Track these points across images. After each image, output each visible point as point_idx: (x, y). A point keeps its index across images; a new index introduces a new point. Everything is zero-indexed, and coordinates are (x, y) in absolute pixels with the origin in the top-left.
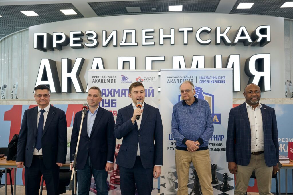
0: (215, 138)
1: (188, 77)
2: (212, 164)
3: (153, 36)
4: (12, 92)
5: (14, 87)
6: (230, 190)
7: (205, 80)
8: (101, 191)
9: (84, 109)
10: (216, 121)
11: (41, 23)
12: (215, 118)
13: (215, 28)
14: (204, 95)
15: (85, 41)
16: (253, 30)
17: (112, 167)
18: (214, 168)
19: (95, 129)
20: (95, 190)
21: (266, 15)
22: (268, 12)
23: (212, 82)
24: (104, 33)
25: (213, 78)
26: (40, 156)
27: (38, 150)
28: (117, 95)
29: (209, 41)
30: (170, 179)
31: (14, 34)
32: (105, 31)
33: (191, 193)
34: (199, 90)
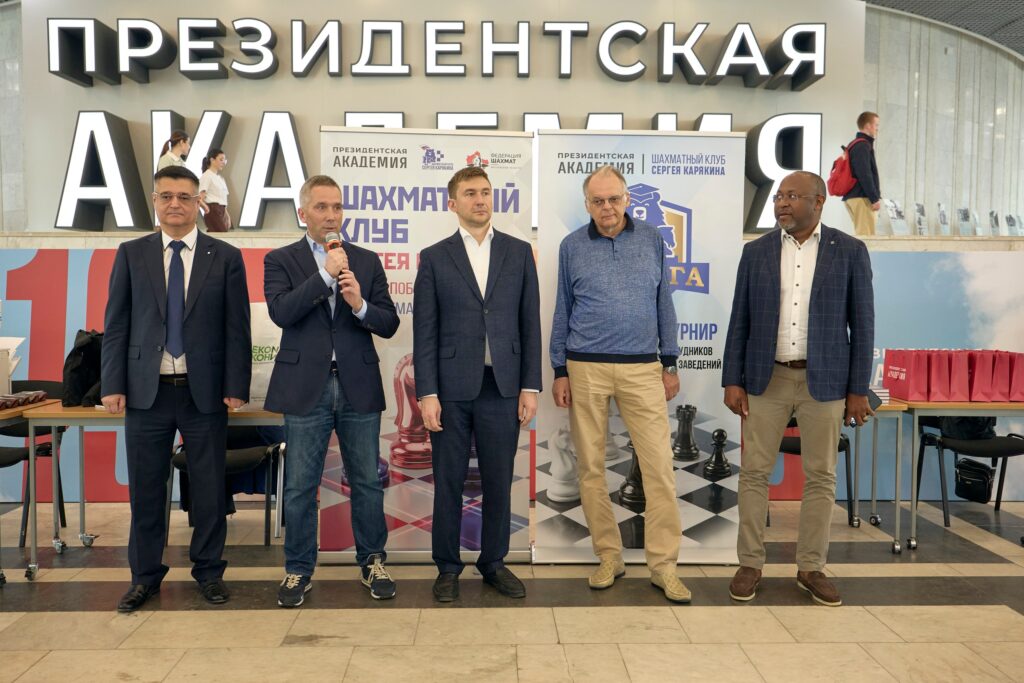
0: (691, 332)
1: (619, 156)
2: (684, 406)
3: (461, 44)
6: (729, 476)
7: (666, 165)
10: (697, 285)
12: (694, 276)
13: (657, 27)
14: (663, 208)
15: (230, 53)
18: (687, 417)
23: (688, 170)
24: (297, 27)
25: (690, 159)
26: (175, 375)
27: (172, 359)
28: (408, 205)
29: (639, 67)
30: (565, 450)
32: (300, 23)
33: (623, 487)
34: (650, 196)
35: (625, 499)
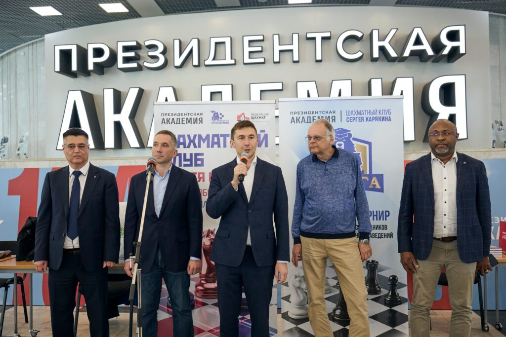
0: (374, 216)
1: (327, 112)
2: (370, 261)
3: (262, 47)
4: (19, 150)
5: (21, 142)
6: (400, 304)
7: (355, 116)
8: (180, 310)
9: (151, 167)
10: (376, 187)
11: (66, 28)
12: (374, 182)
13: (369, 32)
14: (354, 142)
15: (144, 58)
16: (435, 34)
17: (198, 266)
18: (373, 268)
19: (167, 203)
20: (169, 309)
21: (458, 8)
22: (461, 2)
23: (369, 119)
24: (177, 43)
25: (370, 112)
26: (74, 249)
27: (71, 240)
28: (204, 145)
29: (359, 54)
30: (299, 288)
31: (18, 49)
32: (178, 41)
33: (334, 311)
34: (346, 135)
35: (336, 318)
